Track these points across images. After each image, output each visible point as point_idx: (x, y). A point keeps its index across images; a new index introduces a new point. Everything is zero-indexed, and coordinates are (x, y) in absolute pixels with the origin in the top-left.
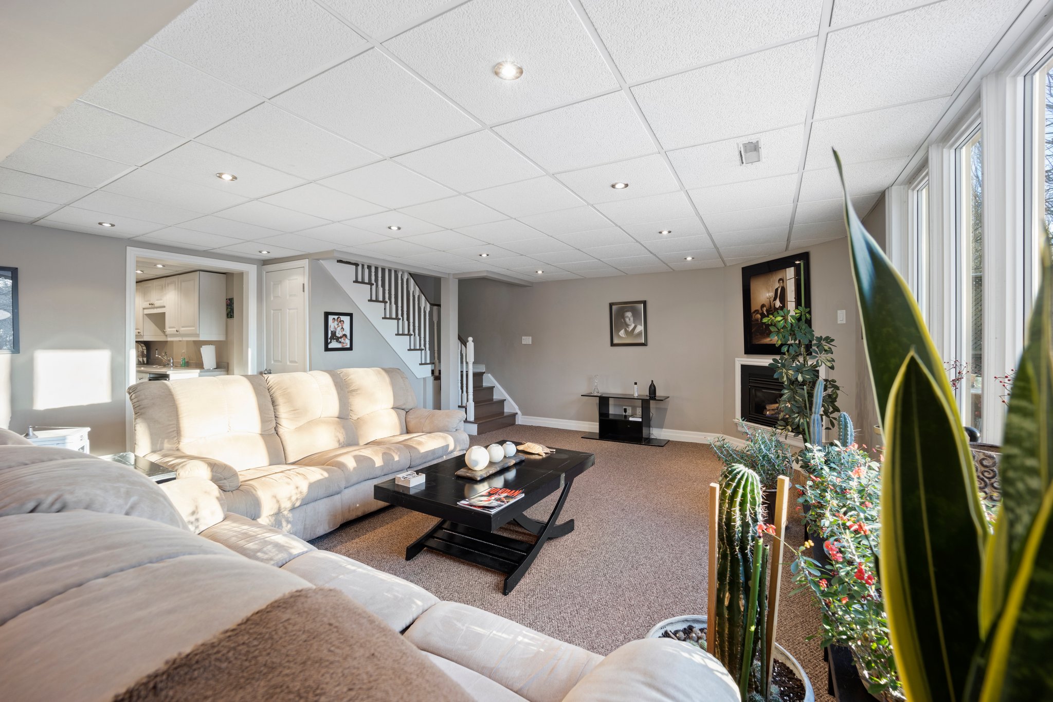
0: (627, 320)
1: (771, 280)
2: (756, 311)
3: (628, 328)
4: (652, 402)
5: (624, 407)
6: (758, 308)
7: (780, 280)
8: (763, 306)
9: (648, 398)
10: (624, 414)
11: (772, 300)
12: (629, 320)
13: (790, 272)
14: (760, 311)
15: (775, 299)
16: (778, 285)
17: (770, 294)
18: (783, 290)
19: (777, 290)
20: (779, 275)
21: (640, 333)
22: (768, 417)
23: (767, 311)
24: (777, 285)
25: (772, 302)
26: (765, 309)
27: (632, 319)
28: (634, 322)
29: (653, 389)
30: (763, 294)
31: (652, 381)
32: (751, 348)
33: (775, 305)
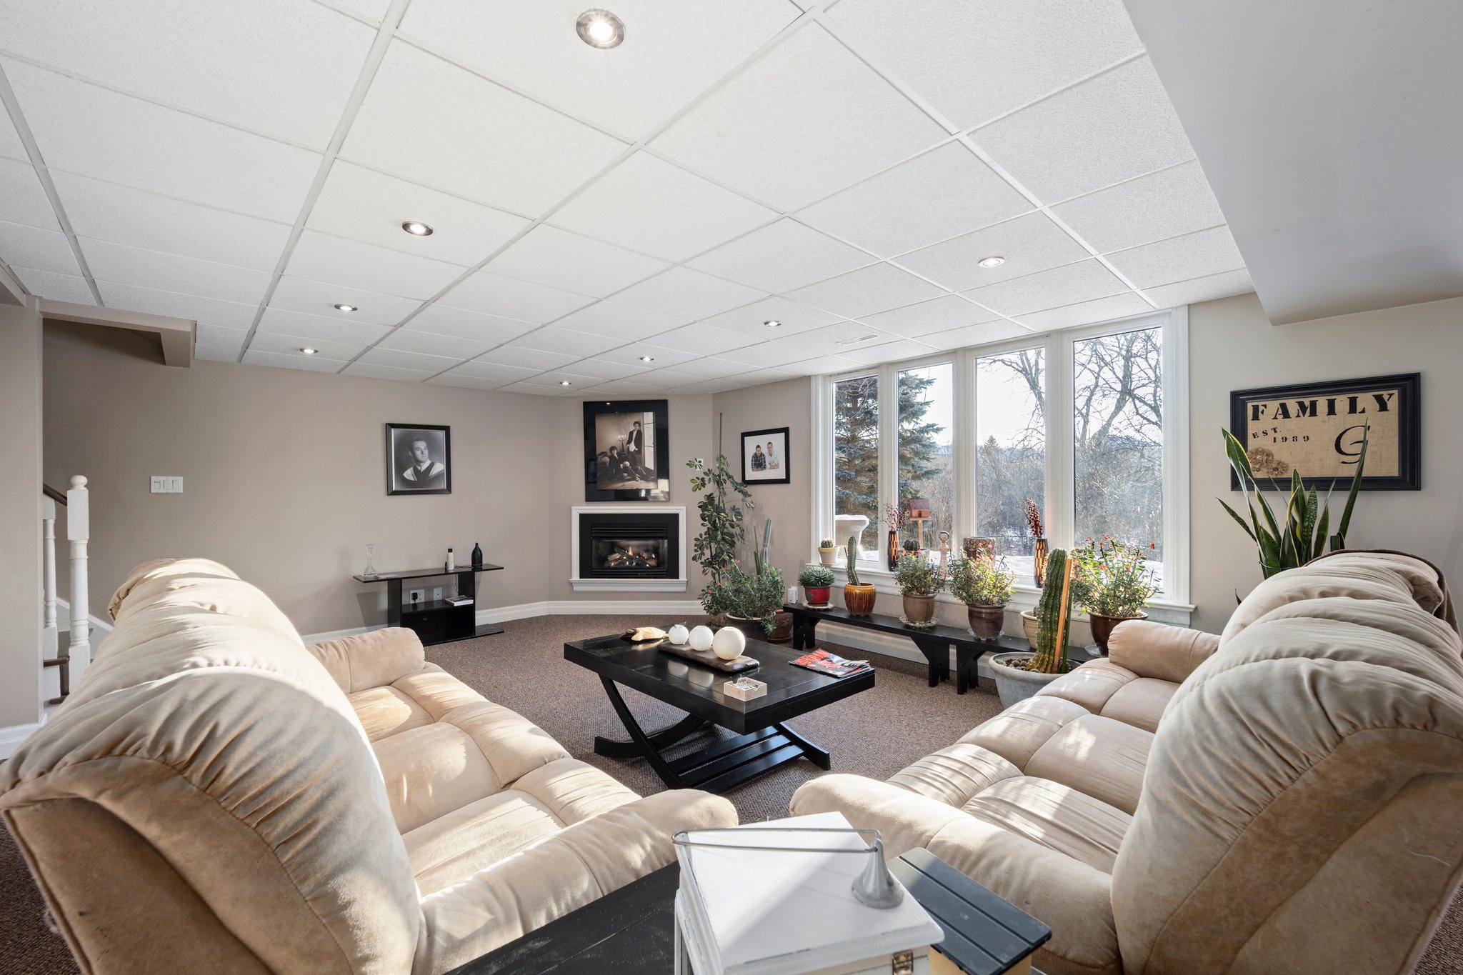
0: (418, 453)
1: (625, 421)
2: (603, 453)
3: (420, 466)
4: (477, 574)
5: (412, 592)
6: (607, 450)
7: (635, 423)
8: (613, 448)
9: (470, 569)
10: (412, 602)
11: (625, 443)
12: (422, 453)
13: (649, 417)
14: (609, 454)
15: (629, 442)
16: (634, 428)
17: (623, 436)
18: (640, 434)
19: (631, 433)
20: (636, 418)
21: (438, 476)
22: (613, 568)
23: (617, 454)
24: (632, 428)
25: (625, 445)
26: (616, 451)
27: (426, 452)
28: (430, 457)
29: (477, 555)
30: (613, 435)
31: (477, 544)
32: (593, 494)
33: (628, 448)
